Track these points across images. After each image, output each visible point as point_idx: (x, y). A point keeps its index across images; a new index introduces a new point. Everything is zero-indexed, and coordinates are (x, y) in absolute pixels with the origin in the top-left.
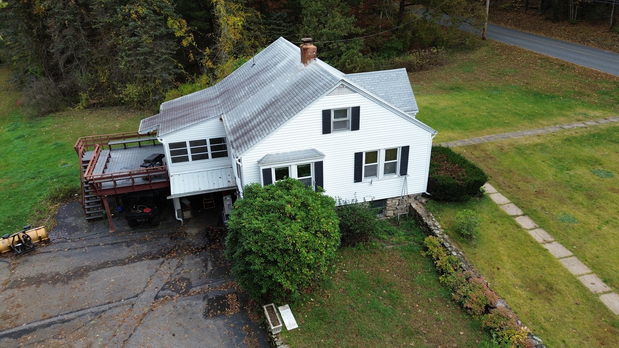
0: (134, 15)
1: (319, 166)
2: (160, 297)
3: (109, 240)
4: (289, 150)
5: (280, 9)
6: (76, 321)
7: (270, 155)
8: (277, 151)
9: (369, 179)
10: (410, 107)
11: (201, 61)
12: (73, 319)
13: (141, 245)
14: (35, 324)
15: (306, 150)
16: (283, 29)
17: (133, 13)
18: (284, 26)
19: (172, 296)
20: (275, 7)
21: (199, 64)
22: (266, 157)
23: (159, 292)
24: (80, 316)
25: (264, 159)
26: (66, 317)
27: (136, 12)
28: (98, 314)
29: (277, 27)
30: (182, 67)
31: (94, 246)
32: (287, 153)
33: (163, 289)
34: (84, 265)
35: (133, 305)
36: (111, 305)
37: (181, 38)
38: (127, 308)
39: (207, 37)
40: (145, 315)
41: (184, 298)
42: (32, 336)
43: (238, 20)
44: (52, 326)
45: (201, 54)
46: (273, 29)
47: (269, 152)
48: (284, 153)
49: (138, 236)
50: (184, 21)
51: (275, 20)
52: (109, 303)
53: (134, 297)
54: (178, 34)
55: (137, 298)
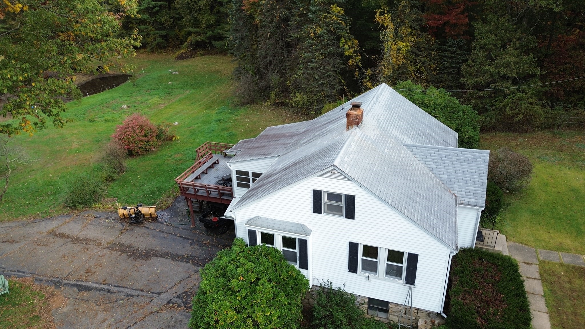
0: (312, 34)
1: (304, 244)
2: (172, 302)
3: (186, 233)
4: (278, 218)
5: (458, 36)
6: (114, 295)
7: (260, 217)
8: (268, 216)
9: (366, 274)
10: (474, 200)
11: (362, 81)
12: (114, 293)
13: (199, 248)
14: (95, 285)
15: (295, 224)
16: (455, 57)
17: (311, 32)
18: (458, 54)
19: (179, 306)
20: (453, 33)
21: (360, 83)
22: (255, 219)
23: (174, 297)
24: (119, 292)
25: (252, 221)
26: (113, 289)
27: (314, 32)
28: (129, 296)
29: (450, 55)
30: (345, 84)
31: (174, 235)
32: (275, 220)
33: (178, 297)
34: (155, 249)
35: (152, 300)
36: (141, 293)
37: (349, 57)
38: (147, 300)
39: (371, 59)
40: (152, 313)
41: (184, 313)
42: (87, 294)
43: (404, 46)
44: (101, 292)
45: (364, 73)
46: (445, 56)
47: (260, 215)
48: (272, 220)
49: (203, 238)
50: (356, 41)
51: (450, 46)
52: (142, 290)
53: (156, 294)
54: (347, 53)
55: (158, 295)
